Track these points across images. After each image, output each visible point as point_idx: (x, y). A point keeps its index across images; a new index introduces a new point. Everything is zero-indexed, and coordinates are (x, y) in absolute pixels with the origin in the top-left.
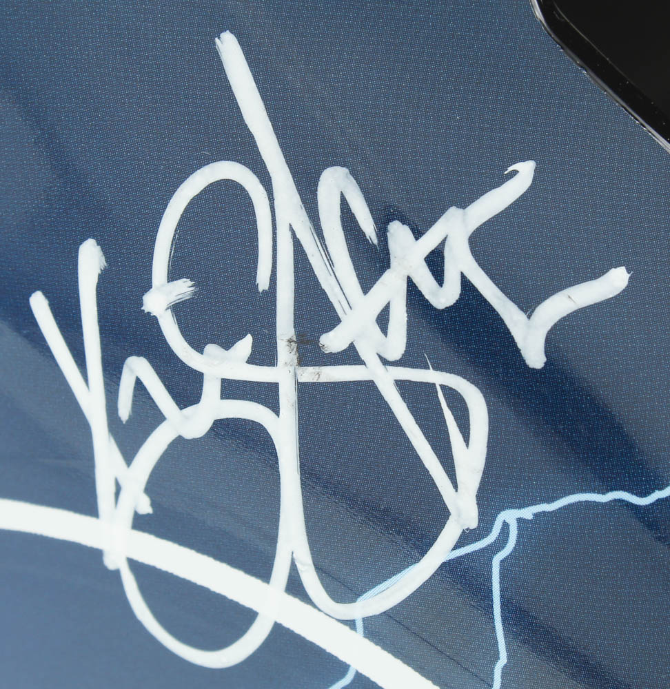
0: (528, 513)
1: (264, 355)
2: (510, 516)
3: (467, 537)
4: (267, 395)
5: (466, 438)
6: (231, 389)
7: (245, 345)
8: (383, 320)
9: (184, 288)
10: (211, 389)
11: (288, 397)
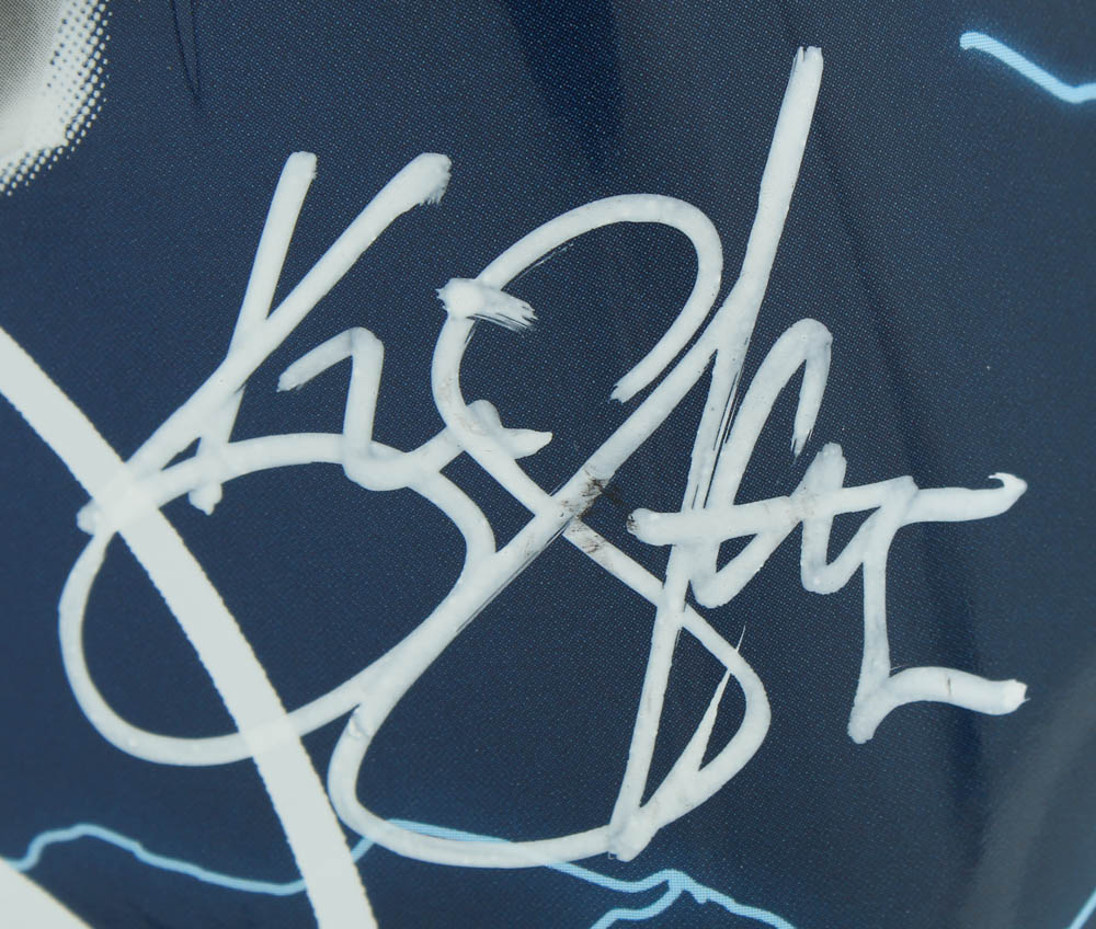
0: (703, 894)
1: (548, 470)
2: (678, 881)
3: (603, 863)
4: (507, 517)
5: (707, 759)
6: (464, 472)
7: (534, 441)
8: (730, 550)
9: (517, 313)
10: (437, 452)
11: (530, 541)
